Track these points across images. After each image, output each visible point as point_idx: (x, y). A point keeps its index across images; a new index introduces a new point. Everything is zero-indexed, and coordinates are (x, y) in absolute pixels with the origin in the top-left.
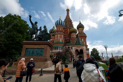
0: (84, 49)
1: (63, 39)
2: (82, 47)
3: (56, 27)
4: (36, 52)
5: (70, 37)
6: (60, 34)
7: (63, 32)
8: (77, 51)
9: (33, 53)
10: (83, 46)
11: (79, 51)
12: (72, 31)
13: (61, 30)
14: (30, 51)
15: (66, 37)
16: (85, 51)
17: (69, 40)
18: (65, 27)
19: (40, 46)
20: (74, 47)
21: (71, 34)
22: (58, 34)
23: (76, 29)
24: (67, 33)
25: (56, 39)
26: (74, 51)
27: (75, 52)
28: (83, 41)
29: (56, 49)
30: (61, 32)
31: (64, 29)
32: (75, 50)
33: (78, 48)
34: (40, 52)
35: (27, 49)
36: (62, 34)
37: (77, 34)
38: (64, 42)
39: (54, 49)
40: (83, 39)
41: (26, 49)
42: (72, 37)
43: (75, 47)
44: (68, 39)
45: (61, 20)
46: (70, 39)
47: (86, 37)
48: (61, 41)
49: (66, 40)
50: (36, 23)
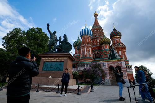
0: (122, 65)
1: (91, 53)
2: (119, 62)
3: (81, 37)
4: (55, 66)
5: (101, 50)
6: (86, 46)
7: (90, 44)
8: (111, 68)
9: (51, 67)
10: (121, 61)
11: (115, 68)
12: (103, 41)
13: (87, 41)
14: (48, 65)
15: (94, 50)
16: (123, 68)
17: (100, 55)
18: (94, 38)
19: (59, 59)
20: (106, 63)
21: (103, 46)
22: (85, 46)
23: (108, 39)
24: (97, 44)
25: (82, 53)
26: (107, 68)
27: (108, 70)
28: (120, 54)
29: (82, 66)
30: (88, 43)
31: (91, 39)
32: (108, 66)
33: (112, 65)
34: (59, 66)
35: (45, 63)
36: (89, 46)
37: (110, 45)
38: (92, 56)
39: (80, 67)
40: (120, 52)
41: (43, 62)
42: (103, 49)
43: (108, 63)
44: (98, 53)
45: (88, 29)
46: (100, 52)
47: (125, 48)
48: (88, 56)
49: (95, 54)
50: (55, 32)
